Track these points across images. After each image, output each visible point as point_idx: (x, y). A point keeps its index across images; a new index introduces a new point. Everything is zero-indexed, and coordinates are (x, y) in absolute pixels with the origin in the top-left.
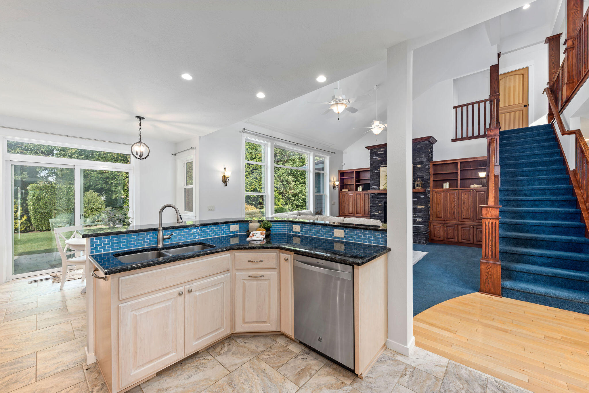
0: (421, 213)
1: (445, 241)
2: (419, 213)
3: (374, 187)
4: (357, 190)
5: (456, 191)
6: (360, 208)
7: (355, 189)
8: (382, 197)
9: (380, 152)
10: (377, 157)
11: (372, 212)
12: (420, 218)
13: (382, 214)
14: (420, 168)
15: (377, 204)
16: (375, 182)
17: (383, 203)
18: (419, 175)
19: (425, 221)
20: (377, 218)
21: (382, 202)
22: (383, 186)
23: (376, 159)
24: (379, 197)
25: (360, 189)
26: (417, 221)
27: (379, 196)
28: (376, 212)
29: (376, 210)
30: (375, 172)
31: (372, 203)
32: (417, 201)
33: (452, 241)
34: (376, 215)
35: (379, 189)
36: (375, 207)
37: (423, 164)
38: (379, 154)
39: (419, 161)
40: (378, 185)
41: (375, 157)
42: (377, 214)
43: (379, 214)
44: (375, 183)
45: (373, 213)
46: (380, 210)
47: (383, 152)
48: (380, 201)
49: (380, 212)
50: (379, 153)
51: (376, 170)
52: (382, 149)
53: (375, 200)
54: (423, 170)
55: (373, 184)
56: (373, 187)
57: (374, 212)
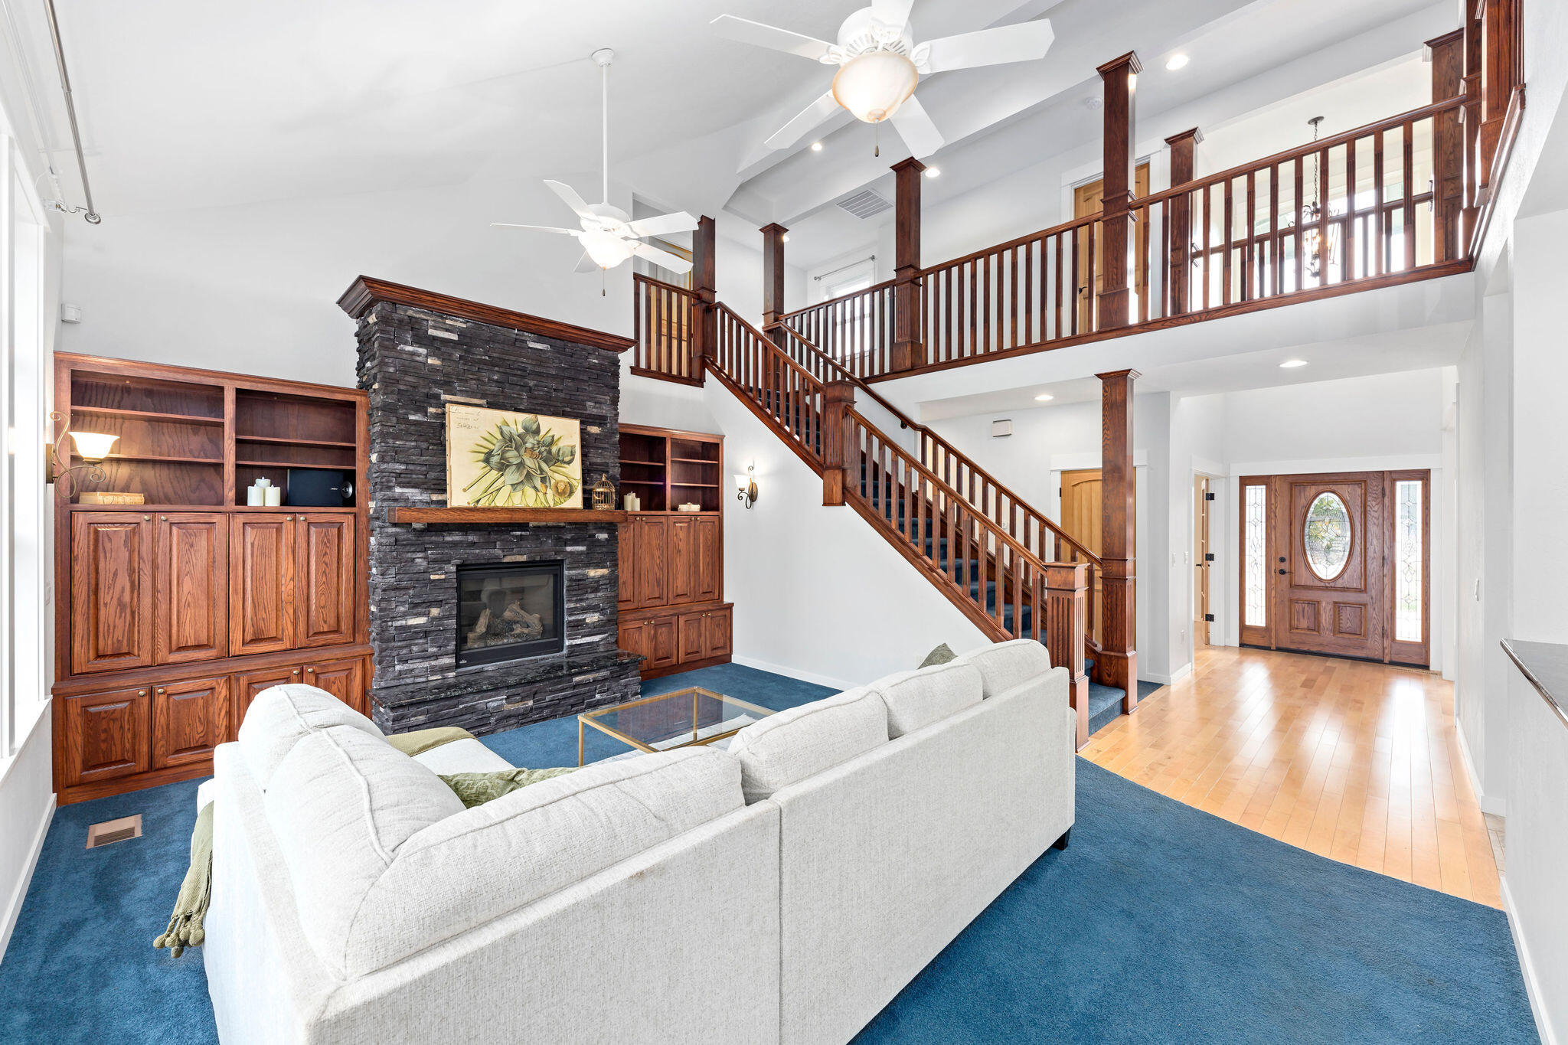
0: (599, 594)
1: (652, 669)
2: (593, 595)
3: (405, 490)
4: (241, 498)
5: (663, 520)
6: (272, 607)
7: (230, 494)
8: (448, 539)
9: (435, 328)
10: (423, 351)
11: (393, 619)
12: (593, 612)
13: (448, 617)
14: (597, 438)
15: (422, 576)
16: (411, 467)
17: (453, 569)
18: (594, 460)
19: (609, 621)
20: (421, 641)
21: (448, 562)
22: (465, 490)
23: (418, 359)
24: (431, 543)
25: (264, 494)
26: (587, 624)
27: (434, 538)
28: (419, 615)
29: (415, 605)
30: (412, 417)
31: (392, 571)
32: (587, 554)
33: (666, 665)
34: (416, 626)
35: (444, 503)
36: (411, 592)
37: (606, 424)
38: (435, 338)
39: (595, 411)
40: (441, 487)
41: (409, 348)
42: (422, 620)
43: (434, 619)
44: (407, 472)
45: (398, 623)
46: (439, 603)
47: (454, 337)
48: (439, 562)
49: (435, 612)
50: (431, 332)
51: (416, 411)
52: (448, 322)
53: (409, 555)
54: (606, 446)
55: (399, 475)
56: (398, 490)
57: (404, 615)
